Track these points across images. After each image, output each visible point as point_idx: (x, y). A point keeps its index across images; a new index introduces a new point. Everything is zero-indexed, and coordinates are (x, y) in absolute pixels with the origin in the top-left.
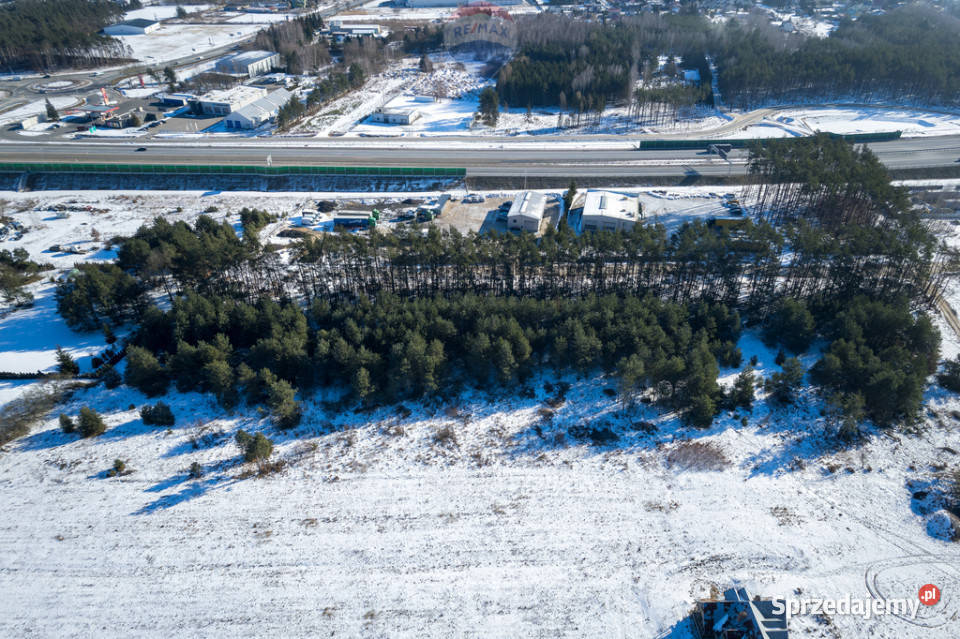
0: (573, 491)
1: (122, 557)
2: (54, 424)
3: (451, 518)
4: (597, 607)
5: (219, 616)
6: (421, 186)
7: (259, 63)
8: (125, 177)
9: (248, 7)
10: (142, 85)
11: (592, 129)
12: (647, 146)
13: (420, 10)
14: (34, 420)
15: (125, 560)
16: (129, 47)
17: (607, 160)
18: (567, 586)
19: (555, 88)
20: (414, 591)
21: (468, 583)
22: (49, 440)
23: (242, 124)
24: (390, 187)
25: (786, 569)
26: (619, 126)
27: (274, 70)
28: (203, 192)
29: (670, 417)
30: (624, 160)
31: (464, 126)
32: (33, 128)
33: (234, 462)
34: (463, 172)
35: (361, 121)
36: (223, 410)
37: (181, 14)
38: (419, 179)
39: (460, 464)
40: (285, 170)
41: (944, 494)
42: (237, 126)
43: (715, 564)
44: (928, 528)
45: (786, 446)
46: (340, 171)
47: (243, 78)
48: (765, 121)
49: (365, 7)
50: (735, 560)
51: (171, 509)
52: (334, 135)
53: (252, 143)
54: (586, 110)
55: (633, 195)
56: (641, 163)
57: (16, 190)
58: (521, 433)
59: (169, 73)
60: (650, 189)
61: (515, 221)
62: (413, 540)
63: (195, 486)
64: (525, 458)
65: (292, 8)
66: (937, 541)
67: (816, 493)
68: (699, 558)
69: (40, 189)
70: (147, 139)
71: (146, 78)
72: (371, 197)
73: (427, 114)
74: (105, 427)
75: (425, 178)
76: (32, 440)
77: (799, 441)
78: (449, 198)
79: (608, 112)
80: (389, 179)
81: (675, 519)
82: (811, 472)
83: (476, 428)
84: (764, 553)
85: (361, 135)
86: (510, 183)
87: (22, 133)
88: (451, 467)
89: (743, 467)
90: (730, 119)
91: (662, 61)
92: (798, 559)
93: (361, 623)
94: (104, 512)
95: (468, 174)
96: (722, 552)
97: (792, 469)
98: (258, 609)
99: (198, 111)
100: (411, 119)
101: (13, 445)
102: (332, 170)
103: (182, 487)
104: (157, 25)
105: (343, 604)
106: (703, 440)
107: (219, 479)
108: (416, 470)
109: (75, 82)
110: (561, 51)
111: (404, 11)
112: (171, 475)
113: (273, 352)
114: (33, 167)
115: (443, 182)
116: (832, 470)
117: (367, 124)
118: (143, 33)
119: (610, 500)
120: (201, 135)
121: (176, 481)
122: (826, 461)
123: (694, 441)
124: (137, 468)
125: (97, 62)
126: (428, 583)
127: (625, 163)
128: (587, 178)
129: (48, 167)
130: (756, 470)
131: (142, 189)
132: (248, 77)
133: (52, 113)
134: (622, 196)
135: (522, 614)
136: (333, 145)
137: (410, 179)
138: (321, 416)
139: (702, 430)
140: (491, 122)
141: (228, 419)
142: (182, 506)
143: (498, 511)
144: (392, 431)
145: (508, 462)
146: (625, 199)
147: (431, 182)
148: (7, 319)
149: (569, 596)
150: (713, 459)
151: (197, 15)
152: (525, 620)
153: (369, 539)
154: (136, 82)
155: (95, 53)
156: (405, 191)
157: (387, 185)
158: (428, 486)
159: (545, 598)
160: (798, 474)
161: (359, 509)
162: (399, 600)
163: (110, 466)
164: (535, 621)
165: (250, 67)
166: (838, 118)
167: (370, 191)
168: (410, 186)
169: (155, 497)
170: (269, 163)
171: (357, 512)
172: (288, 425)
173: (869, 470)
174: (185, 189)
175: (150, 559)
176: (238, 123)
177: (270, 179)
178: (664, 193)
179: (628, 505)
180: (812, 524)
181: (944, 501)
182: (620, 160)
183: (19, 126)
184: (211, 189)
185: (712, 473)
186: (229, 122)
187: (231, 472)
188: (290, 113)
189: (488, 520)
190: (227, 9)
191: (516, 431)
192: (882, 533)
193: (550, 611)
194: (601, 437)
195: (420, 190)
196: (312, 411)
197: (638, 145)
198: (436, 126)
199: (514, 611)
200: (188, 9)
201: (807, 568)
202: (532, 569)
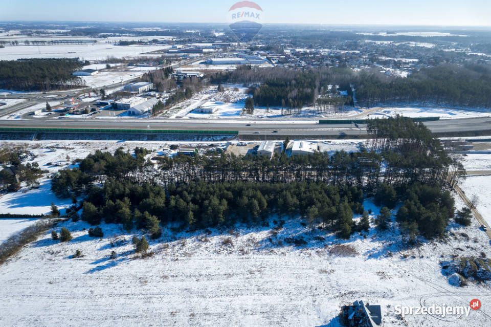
0: (286, 265)
1: (79, 291)
2: (49, 236)
3: (229, 276)
4: (296, 312)
5: (123, 315)
6: (218, 139)
7: (144, 87)
8: (82, 134)
9: (139, 64)
10: (90, 97)
11: (297, 115)
12: (322, 122)
13: (218, 66)
14: (39, 234)
15: (80, 292)
16: (84, 81)
17: (304, 128)
18: (282, 304)
19: (280, 98)
20: (213, 305)
21: (237, 302)
22: (46, 243)
23: (136, 112)
24: (204, 139)
26: (310, 114)
27: (150, 90)
28: (117, 141)
29: (331, 235)
30: (311, 128)
31: (238, 114)
32: (39, 114)
33: (131, 252)
34: (237, 133)
35: (190, 112)
36: (125, 231)
37: (108, 67)
38: (216, 136)
39: (234, 253)
40: (156, 132)
41: (456, 266)
42: (133, 114)
43: (351, 295)
44: (449, 281)
45: (384, 247)
46: (181, 132)
47: (136, 94)
48: (378, 112)
49: (193, 64)
50: (360, 293)
51: (102, 271)
52: (177, 118)
53: (140, 120)
54: (294, 107)
55: (315, 142)
56: (319, 130)
57: (31, 140)
58: (262, 241)
59: (102, 91)
60: (323, 141)
61: (261, 153)
62: (212, 285)
63: (113, 262)
64: (264, 251)
65: (159, 64)
66: (453, 287)
67: (398, 266)
68: (343, 292)
69: (42, 139)
70: (92, 119)
71: (92, 94)
72: (195, 143)
73: (221, 109)
74: (72, 237)
75: (219, 135)
76: (38, 243)
77: (390, 245)
78: (230, 144)
79: (304, 109)
80: (203, 136)
81: (333, 277)
82: (396, 257)
83: (241, 239)
84: (373, 291)
85: (190, 118)
86: (259, 138)
87: (34, 116)
88: (230, 255)
89: (364, 255)
90: (361, 111)
91: (330, 87)
92: (389, 293)
93: (188, 318)
94: (71, 272)
95: (239, 134)
96: (354, 290)
97: (387, 256)
98: (141, 312)
99: (115, 107)
100: (213, 111)
101: (29, 245)
102: (177, 132)
103: (106, 262)
104: (97, 72)
105: (180, 311)
106: (346, 244)
107: (123, 259)
108: (213, 256)
109: (59, 95)
110: (283, 82)
111: (211, 66)
112: (101, 258)
113: (150, 205)
114: (40, 130)
115: (228, 137)
116: (405, 257)
117: (193, 113)
118: (90, 75)
119: (303, 269)
120: (116, 117)
121: (104, 260)
122: (402, 253)
123: (342, 244)
124: (86, 254)
125: (69, 87)
126: (219, 302)
127: (312, 130)
128: (294, 136)
129: (47, 130)
130: (370, 257)
131: (89, 139)
132: (138, 93)
133: (49, 108)
134: (310, 143)
135: (262, 315)
136: (177, 121)
137: (213, 136)
138: (170, 233)
139: (346, 240)
140: (250, 112)
141: (127, 235)
142: (107, 270)
143: (251, 273)
144: (203, 240)
145: (257, 253)
146: (311, 144)
147: (222, 137)
148: (27, 193)
149: (283, 308)
150: (351, 252)
151: (113, 67)
152: (263, 317)
153: (193, 284)
154: (87, 95)
155: (68, 83)
156: (210, 141)
157: (202, 138)
158: (219, 263)
159: (272, 308)
160: (390, 258)
161: (188, 272)
162: (206, 309)
163: (74, 253)
164: (268, 318)
165: (139, 89)
166: (411, 111)
167: (194, 141)
168: (213, 139)
169: (94, 266)
170: (148, 128)
171: (187, 273)
172: (156, 237)
173: (422, 257)
174: (109, 140)
175: (92, 292)
176: (133, 112)
177: (148, 136)
178: (330, 142)
179: (311, 271)
180: (396, 279)
181: (456, 269)
182: (310, 128)
183: (33, 114)
184: (121, 139)
185: (350, 258)
186: (130, 112)
187: (129, 257)
188: (158, 108)
189: (247, 276)
190: (129, 65)
191: (260, 240)
192: (428, 283)
193: (275, 314)
194: (299, 243)
195: (217, 141)
196: (166, 231)
197: (318, 122)
198: (225, 114)
199: (258, 314)
200: (112, 65)
201: (393, 297)
202: (267, 297)
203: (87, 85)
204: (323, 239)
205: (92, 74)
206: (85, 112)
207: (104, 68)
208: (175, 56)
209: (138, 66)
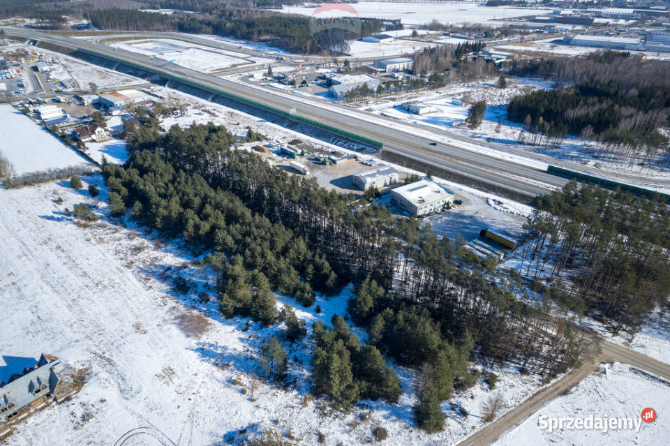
1: (17, 225)
7: (397, 65)
15: (16, 227)
20: (34, 287)
23: (335, 93)
24: (339, 143)
25: (121, 391)
28: (260, 119)
31: (450, 125)
32: (258, 77)
34: (380, 145)
35: (395, 107)
37: (415, 34)
39: (124, 261)
41: (246, 440)
42: (332, 96)
43: (106, 363)
50: (114, 369)
51: (47, 220)
57: (208, 100)
59: (347, 63)
63: (63, 218)
67: (203, 382)
68: (106, 355)
77: (252, 358)
78: (355, 157)
80: (342, 138)
81: (133, 337)
82: (222, 375)
84: (127, 378)
85: (382, 114)
87: (251, 79)
88: (119, 260)
89: (199, 343)
92: (132, 393)
94: (37, 211)
95: (384, 148)
96: (116, 361)
97: (217, 365)
99: (329, 83)
100: (421, 111)
101: (59, 181)
103: (60, 216)
104: (392, 39)
105: (17, 275)
106: (212, 321)
107: (71, 220)
108: (110, 253)
114: (219, 92)
116: (234, 382)
117: (398, 109)
118: (379, 42)
120: (311, 95)
123: (209, 318)
124: (64, 204)
126: (40, 288)
130: (197, 350)
132: (385, 72)
133: (270, 73)
140: (474, 126)
142: (50, 221)
143: (97, 284)
144: (131, 237)
145: (136, 272)
146: (439, 192)
150: (197, 331)
151: (422, 36)
153: (57, 264)
157: (338, 141)
158: (101, 261)
160: (215, 369)
161: (75, 253)
162: (26, 286)
167: (328, 142)
169: (51, 215)
170: (293, 111)
171: (72, 254)
173: (253, 400)
178: (500, 203)
179: (134, 318)
180: (170, 389)
184: (266, 119)
185: (183, 335)
186: (329, 92)
188: (363, 92)
190: (445, 35)
191: (162, 264)
199: (36, 316)
200: (420, 32)
201: (127, 399)
202: (66, 309)
203: (350, 53)
204: (208, 300)
205: (382, 41)
206: (292, 83)
207: (409, 34)
208: (524, 27)
209: (453, 37)
